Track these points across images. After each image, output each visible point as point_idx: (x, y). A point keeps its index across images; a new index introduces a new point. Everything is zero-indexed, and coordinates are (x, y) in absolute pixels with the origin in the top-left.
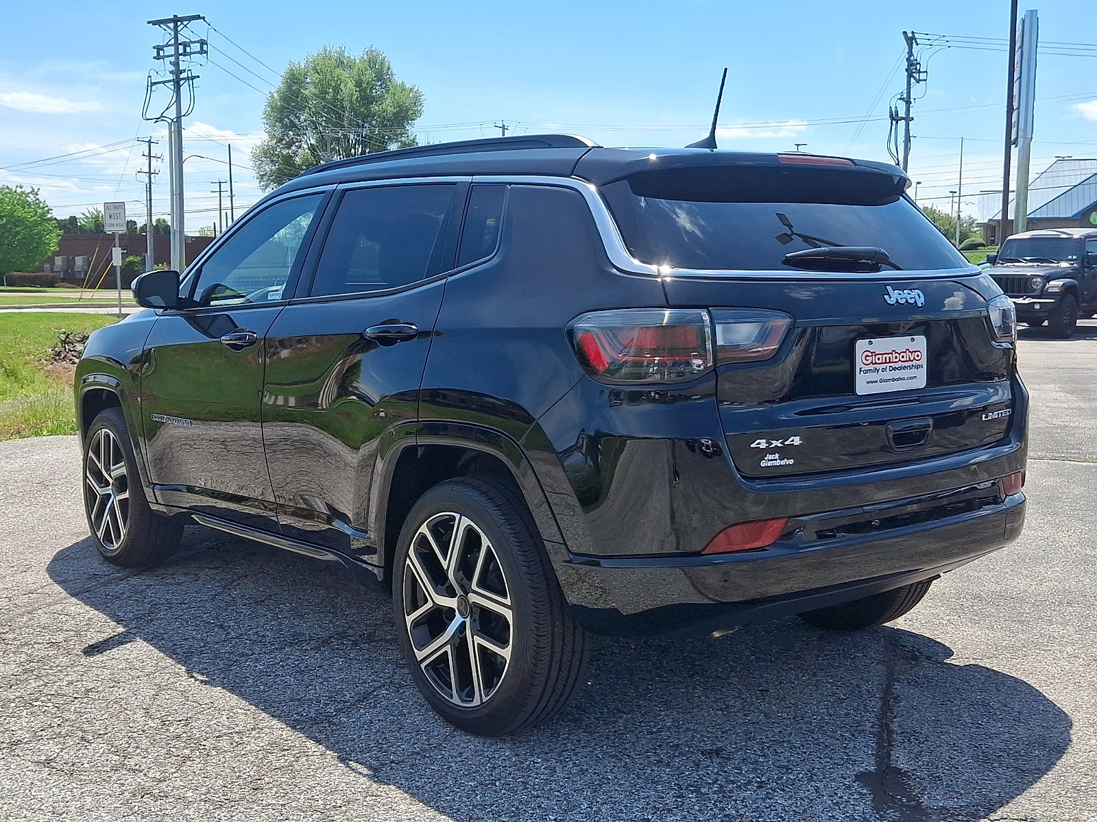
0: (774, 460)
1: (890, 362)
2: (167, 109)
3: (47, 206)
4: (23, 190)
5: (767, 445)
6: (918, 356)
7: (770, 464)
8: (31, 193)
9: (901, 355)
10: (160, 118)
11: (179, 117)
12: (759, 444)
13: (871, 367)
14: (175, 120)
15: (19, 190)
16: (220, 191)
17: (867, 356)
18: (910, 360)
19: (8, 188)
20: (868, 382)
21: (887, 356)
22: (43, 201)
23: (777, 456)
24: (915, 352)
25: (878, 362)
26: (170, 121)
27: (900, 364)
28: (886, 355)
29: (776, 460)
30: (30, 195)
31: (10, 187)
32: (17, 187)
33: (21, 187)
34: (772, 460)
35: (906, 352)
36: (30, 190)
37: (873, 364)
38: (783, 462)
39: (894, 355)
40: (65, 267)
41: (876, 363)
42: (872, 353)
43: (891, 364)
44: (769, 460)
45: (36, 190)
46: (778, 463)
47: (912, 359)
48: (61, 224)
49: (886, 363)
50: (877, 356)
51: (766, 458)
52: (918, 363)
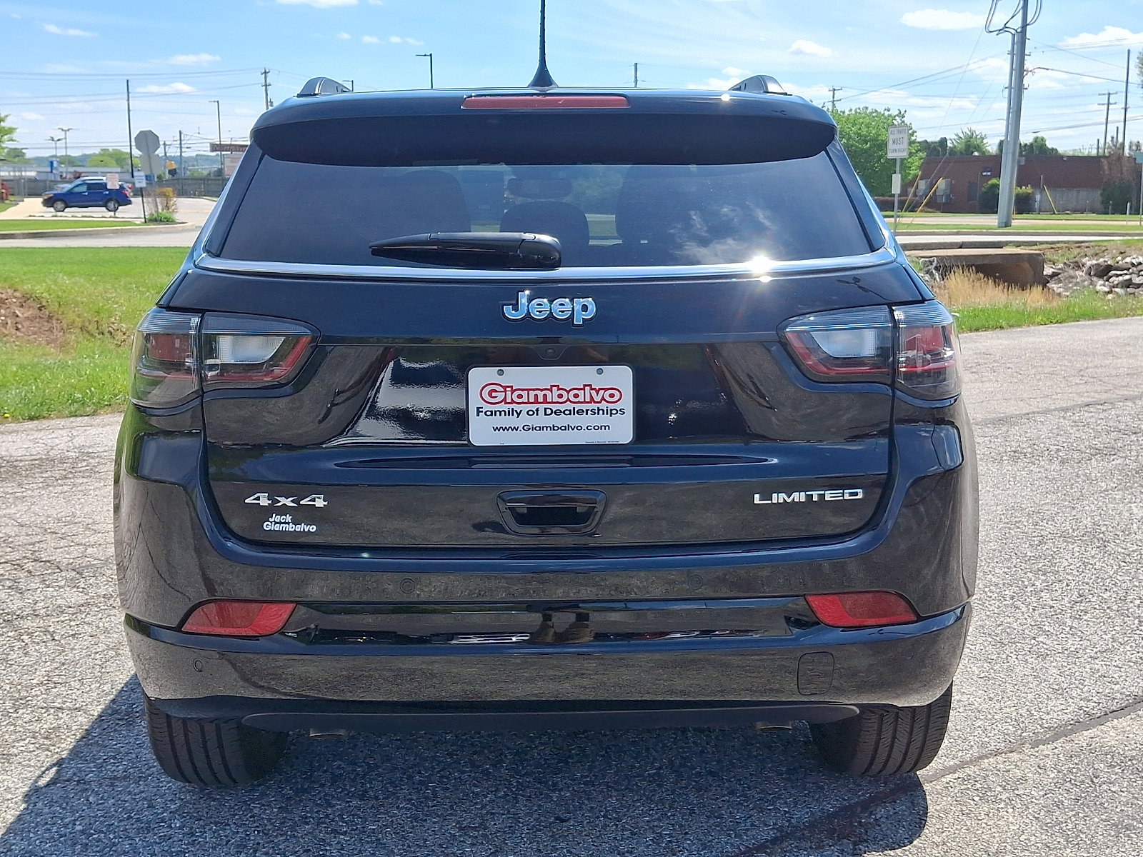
0: (285, 523)
1: (546, 402)
2: (1013, 17)
3: (911, 129)
4: (890, 113)
5: (270, 502)
6: (612, 396)
7: (277, 527)
8: (897, 115)
9: (573, 392)
10: (1005, 29)
11: (1025, 25)
12: (258, 499)
13: (503, 407)
14: (1019, 30)
15: (887, 113)
16: (1108, 104)
17: (494, 391)
18: (593, 401)
19: (876, 111)
20: (494, 429)
21: (541, 393)
22: (908, 124)
23: (289, 518)
24: (607, 390)
25: (518, 400)
26: (1013, 32)
27: (568, 406)
28: (536, 392)
29: (288, 523)
30: (897, 118)
31: (879, 111)
32: (885, 110)
33: (889, 111)
34: (280, 523)
35: (584, 389)
36: (897, 112)
37: (506, 403)
38: (299, 528)
39: (557, 392)
40: (948, 191)
41: (513, 402)
42: (505, 387)
43: (547, 405)
44: (276, 523)
45: (902, 113)
46: (291, 528)
48: (926, 146)
50: (517, 393)
51: (270, 519)
52: (617, 406)
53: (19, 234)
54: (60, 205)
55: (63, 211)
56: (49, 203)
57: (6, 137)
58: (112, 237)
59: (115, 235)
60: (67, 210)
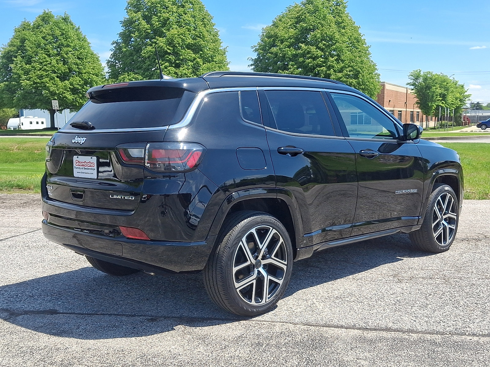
1: (84, 166)
6: (93, 165)
9: (88, 163)
13: (78, 166)
17: (77, 162)
18: (90, 166)
20: (77, 172)
21: (83, 163)
24: (93, 163)
25: (80, 165)
27: (87, 167)
39: (86, 163)
41: (79, 165)
42: (78, 161)
43: (84, 167)
47: (91, 166)
49: (82, 166)
50: (80, 163)
52: (93, 168)
53: (436, 138)
54: (484, 127)
55: (485, 129)
56: (479, 126)
57: (467, 99)
58: (476, 139)
59: (478, 139)
60: (487, 129)
